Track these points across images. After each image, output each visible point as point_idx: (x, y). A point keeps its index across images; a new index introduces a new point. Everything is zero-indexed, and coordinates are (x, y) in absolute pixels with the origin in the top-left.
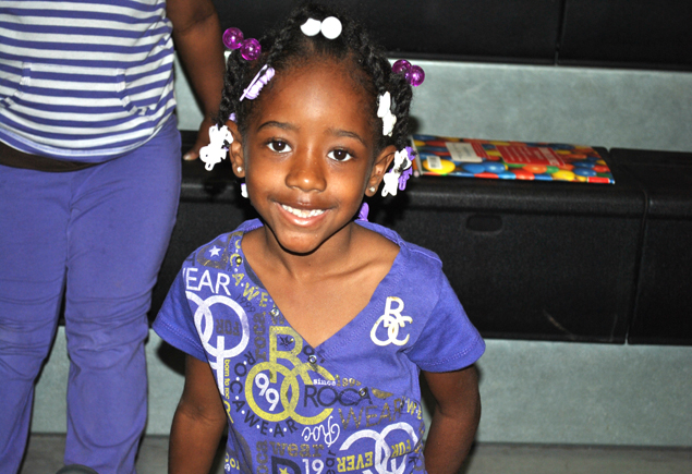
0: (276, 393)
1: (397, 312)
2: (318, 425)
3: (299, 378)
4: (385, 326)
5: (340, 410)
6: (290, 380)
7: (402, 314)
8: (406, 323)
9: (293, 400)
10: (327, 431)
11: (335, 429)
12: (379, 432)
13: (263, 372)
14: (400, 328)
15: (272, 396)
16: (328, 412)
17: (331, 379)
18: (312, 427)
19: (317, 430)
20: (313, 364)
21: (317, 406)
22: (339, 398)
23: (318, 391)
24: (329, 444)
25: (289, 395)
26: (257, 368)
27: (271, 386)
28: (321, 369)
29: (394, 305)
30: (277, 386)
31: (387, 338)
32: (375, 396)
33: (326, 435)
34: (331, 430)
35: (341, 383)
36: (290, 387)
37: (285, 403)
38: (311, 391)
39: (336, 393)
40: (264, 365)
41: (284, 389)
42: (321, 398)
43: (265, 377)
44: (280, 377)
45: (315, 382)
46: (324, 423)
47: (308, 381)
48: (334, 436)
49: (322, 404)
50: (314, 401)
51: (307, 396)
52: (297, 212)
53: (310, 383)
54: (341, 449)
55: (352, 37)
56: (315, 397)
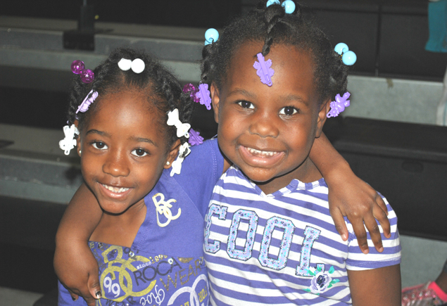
0: (117, 285)
1: (162, 201)
2: (149, 294)
3: (127, 269)
4: (161, 213)
5: (161, 279)
6: (124, 274)
7: (166, 200)
8: (171, 203)
9: (128, 285)
10: (156, 295)
11: (161, 292)
12: (191, 286)
13: (107, 276)
14: (170, 209)
15: (116, 289)
16: (153, 283)
17: (147, 261)
18: (145, 296)
19: (149, 298)
20: (134, 258)
21: (145, 282)
22: (157, 271)
23: (142, 272)
24: (160, 303)
25: (125, 282)
26: (103, 275)
27: (113, 282)
28: (139, 257)
29: (158, 199)
30: (116, 281)
31: (167, 219)
32: (182, 262)
33: (156, 298)
34: (158, 295)
35: (155, 260)
36: (124, 277)
37: (124, 289)
38: (138, 275)
39: (154, 268)
40: (106, 271)
41: (121, 281)
42: (146, 276)
43: (108, 278)
44: (117, 274)
45: (138, 268)
46: (153, 291)
47: (133, 269)
48: (161, 297)
49: (148, 280)
50: (143, 280)
51: (136, 278)
52: (111, 189)
53: (135, 270)
54: (168, 304)
55: (152, 73)
56: (142, 277)
